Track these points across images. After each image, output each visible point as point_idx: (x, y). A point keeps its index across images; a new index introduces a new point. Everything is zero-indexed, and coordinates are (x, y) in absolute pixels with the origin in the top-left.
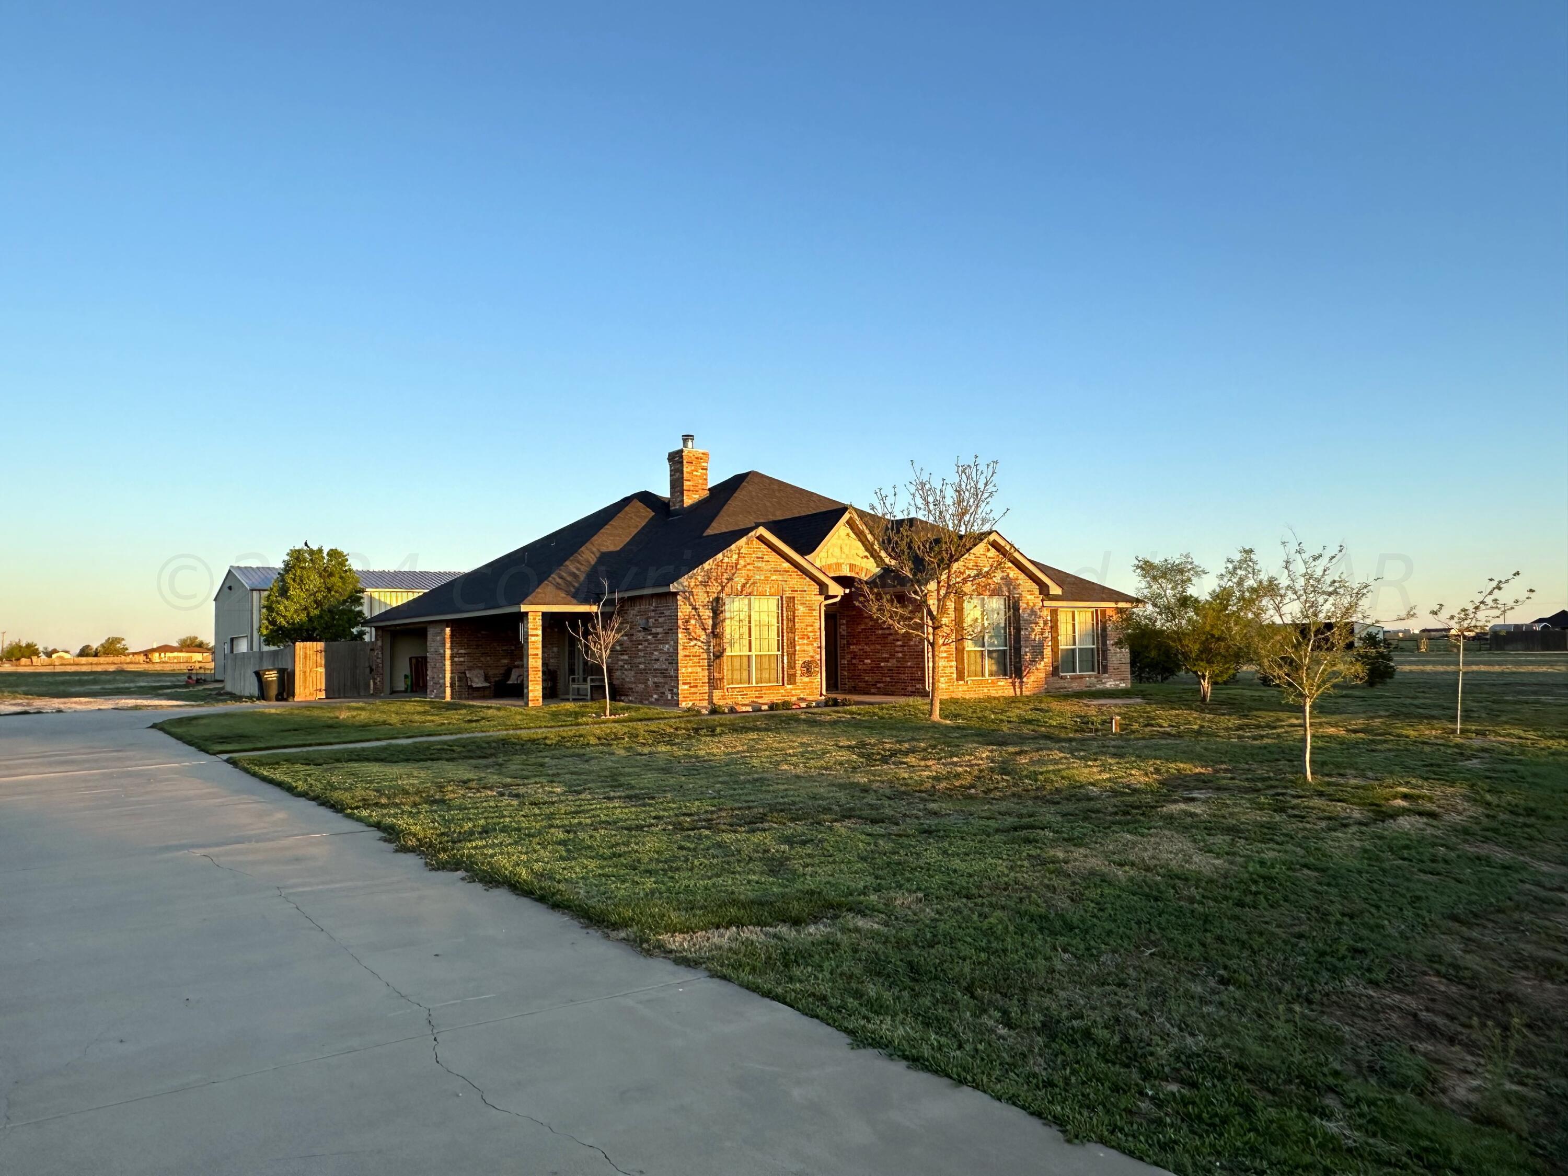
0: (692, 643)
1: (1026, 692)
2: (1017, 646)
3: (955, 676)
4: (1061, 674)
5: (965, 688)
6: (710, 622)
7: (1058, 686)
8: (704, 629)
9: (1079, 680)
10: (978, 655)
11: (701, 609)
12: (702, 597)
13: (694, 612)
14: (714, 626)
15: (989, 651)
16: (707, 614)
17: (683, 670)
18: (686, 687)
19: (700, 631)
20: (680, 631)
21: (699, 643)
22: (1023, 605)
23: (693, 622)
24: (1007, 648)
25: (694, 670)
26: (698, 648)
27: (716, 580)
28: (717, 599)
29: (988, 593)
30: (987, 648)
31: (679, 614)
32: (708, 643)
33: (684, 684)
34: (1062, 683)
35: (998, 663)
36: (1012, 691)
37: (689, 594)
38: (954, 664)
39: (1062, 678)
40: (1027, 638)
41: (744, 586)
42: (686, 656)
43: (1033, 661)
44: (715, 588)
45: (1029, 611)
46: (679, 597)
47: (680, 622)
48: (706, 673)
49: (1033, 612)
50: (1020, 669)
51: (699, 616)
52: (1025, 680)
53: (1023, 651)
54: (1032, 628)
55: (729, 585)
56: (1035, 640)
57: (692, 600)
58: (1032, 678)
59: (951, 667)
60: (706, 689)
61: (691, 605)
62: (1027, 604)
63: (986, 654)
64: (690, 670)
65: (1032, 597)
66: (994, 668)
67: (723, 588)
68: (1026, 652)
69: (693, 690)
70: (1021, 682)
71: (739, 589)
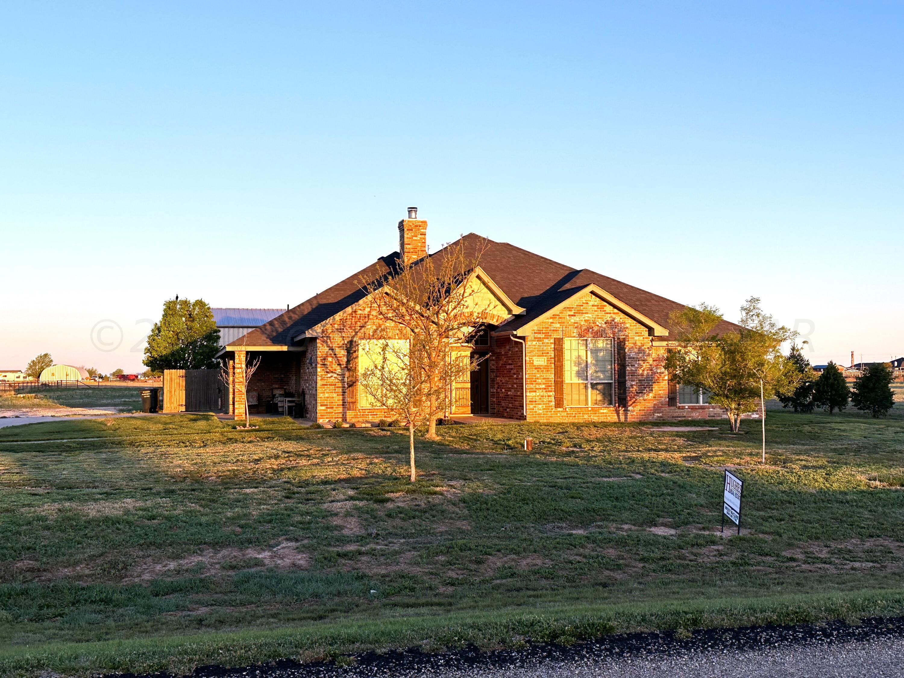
0: (329, 375)
1: (630, 419)
2: (622, 380)
3: (553, 403)
4: (678, 405)
5: (565, 414)
6: (345, 359)
7: (675, 415)
8: (340, 365)
9: (701, 411)
10: (582, 387)
11: (337, 350)
12: (337, 340)
13: (331, 352)
14: (348, 362)
15: (591, 383)
16: (342, 353)
17: (321, 395)
18: (323, 408)
19: (335, 366)
20: (319, 366)
21: (335, 375)
22: (628, 345)
23: (330, 359)
24: (613, 381)
25: (331, 395)
26: (333, 378)
27: (350, 327)
28: (351, 342)
29: (590, 335)
30: (590, 381)
31: (318, 353)
32: (343, 375)
33: (321, 405)
34: (678, 413)
35: (604, 394)
36: (616, 417)
37: (326, 337)
38: (552, 394)
39: (679, 408)
40: (633, 374)
41: (375, 331)
42: (323, 385)
43: (640, 392)
44: (348, 334)
45: (636, 350)
46: (318, 341)
47: (319, 359)
48: (341, 397)
49: (640, 351)
50: (625, 399)
51: (335, 354)
52: (630, 408)
53: (628, 384)
54: (639, 364)
55: (362, 331)
56: (642, 375)
57: (329, 343)
58: (638, 408)
59: (550, 396)
60: (341, 409)
61: (328, 346)
62: (635, 344)
63: (589, 386)
64: (327, 395)
65: (641, 338)
66: (599, 397)
67: (356, 333)
68: (632, 385)
69: (329, 410)
70: (626, 411)
71: (371, 334)
